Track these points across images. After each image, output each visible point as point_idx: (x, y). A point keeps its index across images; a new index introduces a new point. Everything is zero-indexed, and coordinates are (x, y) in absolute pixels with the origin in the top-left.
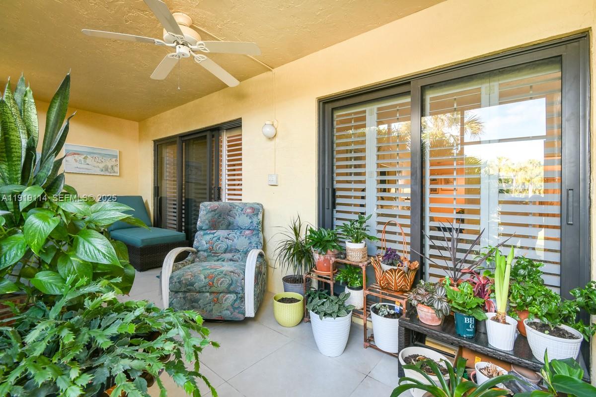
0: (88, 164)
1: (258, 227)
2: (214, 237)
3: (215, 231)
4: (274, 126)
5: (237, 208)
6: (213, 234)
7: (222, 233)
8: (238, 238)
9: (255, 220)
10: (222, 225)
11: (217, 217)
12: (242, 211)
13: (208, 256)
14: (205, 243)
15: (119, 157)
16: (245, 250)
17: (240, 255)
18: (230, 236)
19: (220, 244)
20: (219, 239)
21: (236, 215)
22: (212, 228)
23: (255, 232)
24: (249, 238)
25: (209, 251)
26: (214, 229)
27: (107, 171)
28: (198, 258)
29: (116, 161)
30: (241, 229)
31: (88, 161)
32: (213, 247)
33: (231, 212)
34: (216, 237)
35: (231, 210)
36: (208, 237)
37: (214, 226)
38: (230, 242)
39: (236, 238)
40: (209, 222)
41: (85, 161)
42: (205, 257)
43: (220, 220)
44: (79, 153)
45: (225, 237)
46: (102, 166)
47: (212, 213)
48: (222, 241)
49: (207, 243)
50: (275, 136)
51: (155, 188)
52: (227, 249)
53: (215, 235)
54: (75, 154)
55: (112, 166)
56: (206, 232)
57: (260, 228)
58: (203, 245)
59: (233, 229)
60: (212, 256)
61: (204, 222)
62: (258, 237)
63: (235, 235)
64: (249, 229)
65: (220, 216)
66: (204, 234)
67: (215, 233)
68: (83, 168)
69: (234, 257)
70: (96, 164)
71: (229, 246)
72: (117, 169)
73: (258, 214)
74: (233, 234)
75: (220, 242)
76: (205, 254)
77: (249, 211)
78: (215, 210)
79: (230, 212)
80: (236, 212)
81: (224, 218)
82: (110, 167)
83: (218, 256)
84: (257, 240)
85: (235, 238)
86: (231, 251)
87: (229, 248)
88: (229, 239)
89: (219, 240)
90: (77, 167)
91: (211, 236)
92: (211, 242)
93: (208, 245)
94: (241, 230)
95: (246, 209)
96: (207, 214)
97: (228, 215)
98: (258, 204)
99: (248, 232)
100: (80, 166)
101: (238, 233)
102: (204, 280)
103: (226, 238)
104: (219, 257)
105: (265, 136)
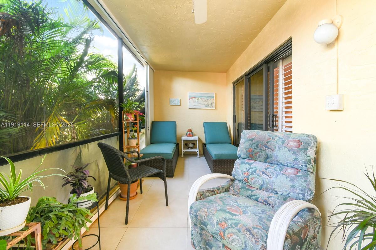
0: (199, 103)
1: (306, 166)
2: (250, 168)
3: (252, 162)
4: (334, 25)
5: (277, 138)
6: (250, 164)
7: (259, 165)
8: (276, 177)
9: (302, 157)
10: (259, 157)
11: (254, 147)
12: (283, 143)
13: (242, 188)
14: (241, 173)
15: (215, 98)
16: (285, 194)
17: (278, 198)
18: (268, 170)
19: (256, 177)
20: (255, 171)
21: (275, 148)
22: (250, 158)
23: (301, 173)
24: (291, 180)
25: (244, 182)
26: (252, 159)
27: (209, 107)
28: (233, 187)
29: (213, 100)
30: (282, 165)
31: (199, 101)
32: (248, 179)
33: (269, 144)
34: (252, 168)
35: (269, 141)
36: (244, 167)
37: (251, 156)
38: (266, 179)
39: (275, 175)
40: (247, 151)
41: (198, 102)
42: (240, 188)
43: (257, 151)
44: (195, 97)
45: (262, 170)
46: (206, 103)
47: (250, 142)
48: (258, 175)
49: (242, 174)
50: (337, 38)
51: (234, 116)
52: (262, 186)
53: (252, 166)
54: (193, 98)
55: (211, 103)
56: (244, 160)
57: (310, 168)
58: (239, 175)
59: (272, 163)
60: (246, 189)
61: (242, 150)
62: (306, 181)
63: (273, 171)
64: (292, 167)
65: (257, 146)
66: (242, 163)
67: (252, 163)
68: (197, 106)
69: (270, 199)
70: (203, 103)
71: (265, 182)
72: (214, 105)
73: (307, 149)
74: (271, 169)
75: (255, 175)
76: (240, 185)
77: (292, 144)
78: (252, 140)
79: (268, 142)
80: (275, 144)
81: (261, 150)
82: (210, 104)
83: (252, 191)
84: (304, 184)
85: (273, 175)
86: (267, 190)
87: (265, 186)
88: (266, 174)
89: (255, 173)
90: (194, 105)
91: (248, 166)
92: (246, 173)
93: (244, 176)
94: (282, 167)
95: (289, 142)
96: (245, 142)
97: (266, 146)
98: (308, 136)
99: (290, 171)
100: (195, 104)
101: (278, 170)
102: (216, 226)
103: (263, 173)
104: (254, 193)
105: (318, 43)
